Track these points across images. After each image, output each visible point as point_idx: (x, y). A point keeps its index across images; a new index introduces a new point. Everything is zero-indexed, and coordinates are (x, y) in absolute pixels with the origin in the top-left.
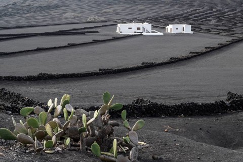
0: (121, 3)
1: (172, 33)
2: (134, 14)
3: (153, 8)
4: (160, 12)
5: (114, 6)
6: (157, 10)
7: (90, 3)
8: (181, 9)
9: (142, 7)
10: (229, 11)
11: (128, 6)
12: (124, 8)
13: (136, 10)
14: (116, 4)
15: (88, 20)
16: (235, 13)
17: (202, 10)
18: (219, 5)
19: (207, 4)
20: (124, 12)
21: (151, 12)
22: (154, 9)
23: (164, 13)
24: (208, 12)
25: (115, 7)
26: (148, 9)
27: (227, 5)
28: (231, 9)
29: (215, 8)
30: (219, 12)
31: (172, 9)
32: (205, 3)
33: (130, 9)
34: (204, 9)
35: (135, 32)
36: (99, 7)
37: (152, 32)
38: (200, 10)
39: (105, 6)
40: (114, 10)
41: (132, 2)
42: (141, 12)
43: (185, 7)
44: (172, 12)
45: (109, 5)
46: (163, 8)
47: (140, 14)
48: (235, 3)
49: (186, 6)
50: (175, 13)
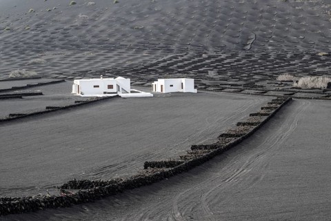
0: (57, 49)
1: (164, 92)
2: (81, 66)
3: (110, 55)
4: (121, 62)
5: (47, 53)
6: (116, 58)
7: (7, 50)
8: (153, 56)
9: (92, 55)
10: (227, 58)
11: (69, 53)
12: (63, 56)
13: (82, 59)
14: (48, 50)
15: (11, 75)
16: (238, 61)
17: (185, 57)
18: (211, 49)
19: (192, 48)
20: (63, 62)
21: (106, 62)
22: (111, 57)
23: (129, 63)
24: (196, 59)
25: (49, 55)
26: (102, 57)
27: (222, 48)
28: (229, 55)
29: (205, 53)
30: (213, 60)
31: (139, 56)
32: (189, 47)
33: (73, 57)
34: (188, 55)
35: (105, 93)
36: (23, 56)
37: (132, 92)
38: (182, 56)
39: (33, 53)
40: (48, 60)
41: (74, 47)
42: (92, 62)
43: (159, 53)
44: (141, 60)
45: (38, 52)
46: (125, 55)
47: (90, 65)
48: (235, 45)
49: (160, 51)
50: (145, 62)
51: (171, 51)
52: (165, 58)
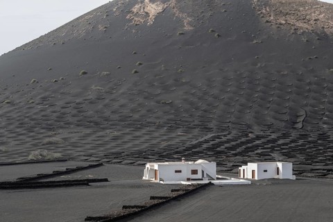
0: (72, 126)
2: (108, 146)
3: (137, 134)
4: (154, 142)
5: (61, 131)
6: (147, 137)
7: (11, 127)
8: (190, 136)
9: (116, 133)
10: (279, 138)
11: (88, 131)
12: (82, 134)
13: (107, 139)
14: (61, 128)
15: (30, 157)
16: (292, 141)
17: (229, 137)
18: (255, 128)
19: (234, 126)
20: (84, 142)
21: (137, 142)
22: (140, 137)
23: (164, 144)
24: (243, 139)
25: (64, 133)
26: (129, 137)
27: (270, 126)
28: (279, 134)
29: (251, 132)
30: (263, 140)
31: (173, 135)
32: (230, 125)
33: (93, 137)
34: (232, 135)
35: (188, 180)
36: (32, 134)
37: (218, 179)
38: (225, 136)
40: (65, 139)
41: (92, 124)
42: (119, 142)
43: (196, 132)
44: (177, 140)
45: (50, 129)
46: (156, 134)
47: (118, 146)
48: (284, 124)
49: (197, 130)
50: (183, 142)
51: (209, 130)
52: (206, 138)
